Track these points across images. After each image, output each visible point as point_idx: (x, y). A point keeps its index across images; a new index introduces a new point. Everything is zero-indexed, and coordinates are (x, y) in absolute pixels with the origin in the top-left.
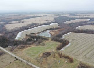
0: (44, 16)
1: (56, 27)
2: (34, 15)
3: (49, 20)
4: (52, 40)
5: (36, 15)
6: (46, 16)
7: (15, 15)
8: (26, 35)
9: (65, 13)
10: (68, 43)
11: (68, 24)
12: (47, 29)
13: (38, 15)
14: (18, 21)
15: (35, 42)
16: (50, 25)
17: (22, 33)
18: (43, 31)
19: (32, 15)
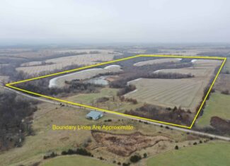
0: (91, 53)
1: (117, 71)
2: (69, 51)
3: (103, 60)
4: (110, 87)
5: (73, 51)
6: (97, 53)
7: (26, 50)
8: (66, 82)
9: (137, 47)
10: (135, 89)
11: (138, 67)
12: (101, 75)
13: (79, 51)
14: (40, 63)
15: (82, 90)
16: (107, 68)
17: (57, 80)
18: (94, 77)
19: (67, 51)
